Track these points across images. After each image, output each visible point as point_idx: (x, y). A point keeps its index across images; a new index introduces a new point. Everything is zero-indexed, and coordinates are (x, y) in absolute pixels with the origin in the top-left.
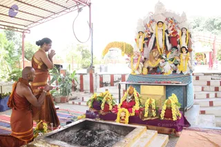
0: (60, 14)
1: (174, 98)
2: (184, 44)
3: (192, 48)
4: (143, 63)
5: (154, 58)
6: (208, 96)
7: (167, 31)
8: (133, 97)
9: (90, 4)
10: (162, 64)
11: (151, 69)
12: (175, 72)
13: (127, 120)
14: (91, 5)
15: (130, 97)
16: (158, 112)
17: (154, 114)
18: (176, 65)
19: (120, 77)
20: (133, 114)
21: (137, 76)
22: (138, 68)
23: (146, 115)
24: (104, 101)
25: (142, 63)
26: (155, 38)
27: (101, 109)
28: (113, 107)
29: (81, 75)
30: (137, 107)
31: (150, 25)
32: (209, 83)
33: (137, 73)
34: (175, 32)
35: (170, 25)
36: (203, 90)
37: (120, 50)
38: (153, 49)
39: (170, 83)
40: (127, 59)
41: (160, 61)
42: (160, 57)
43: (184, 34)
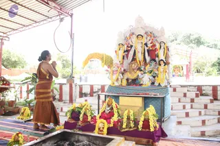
0: (42, 23)
1: (151, 110)
2: (162, 57)
3: (170, 61)
4: (123, 74)
5: (133, 70)
6: (184, 107)
7: (146, 44)
8: (112, 109)
9: (72, 14)
10: (141, 76)
11: (130, 81)
12: (153, 83)
13: (105, 131)
14: (73, 16)
15: (108, 109)
16: (136, 123)
17: (132, 125)
18: (154, 77)
19: (100, 87)
20: (112, 125)
21: (116, 87)
22: (117, 79)
23: (124, 126)
24: (82, 112)
25: (121, 75)
26: (135, 51)
27: (79, 119)
28: (92, 118)
29: (61, 85)
30: (115, 118)
31: (130, 38)
32: (185, 95)
33: (116, 84)
34: (154, 46)
35: (149, 38)
36: (179, 101)
37: (100, 62)
38: (132, 61)
39: (148, 94)
40: (107, 71)
41: (139, 73)
42: (139, 69)
43: (162, 47)
